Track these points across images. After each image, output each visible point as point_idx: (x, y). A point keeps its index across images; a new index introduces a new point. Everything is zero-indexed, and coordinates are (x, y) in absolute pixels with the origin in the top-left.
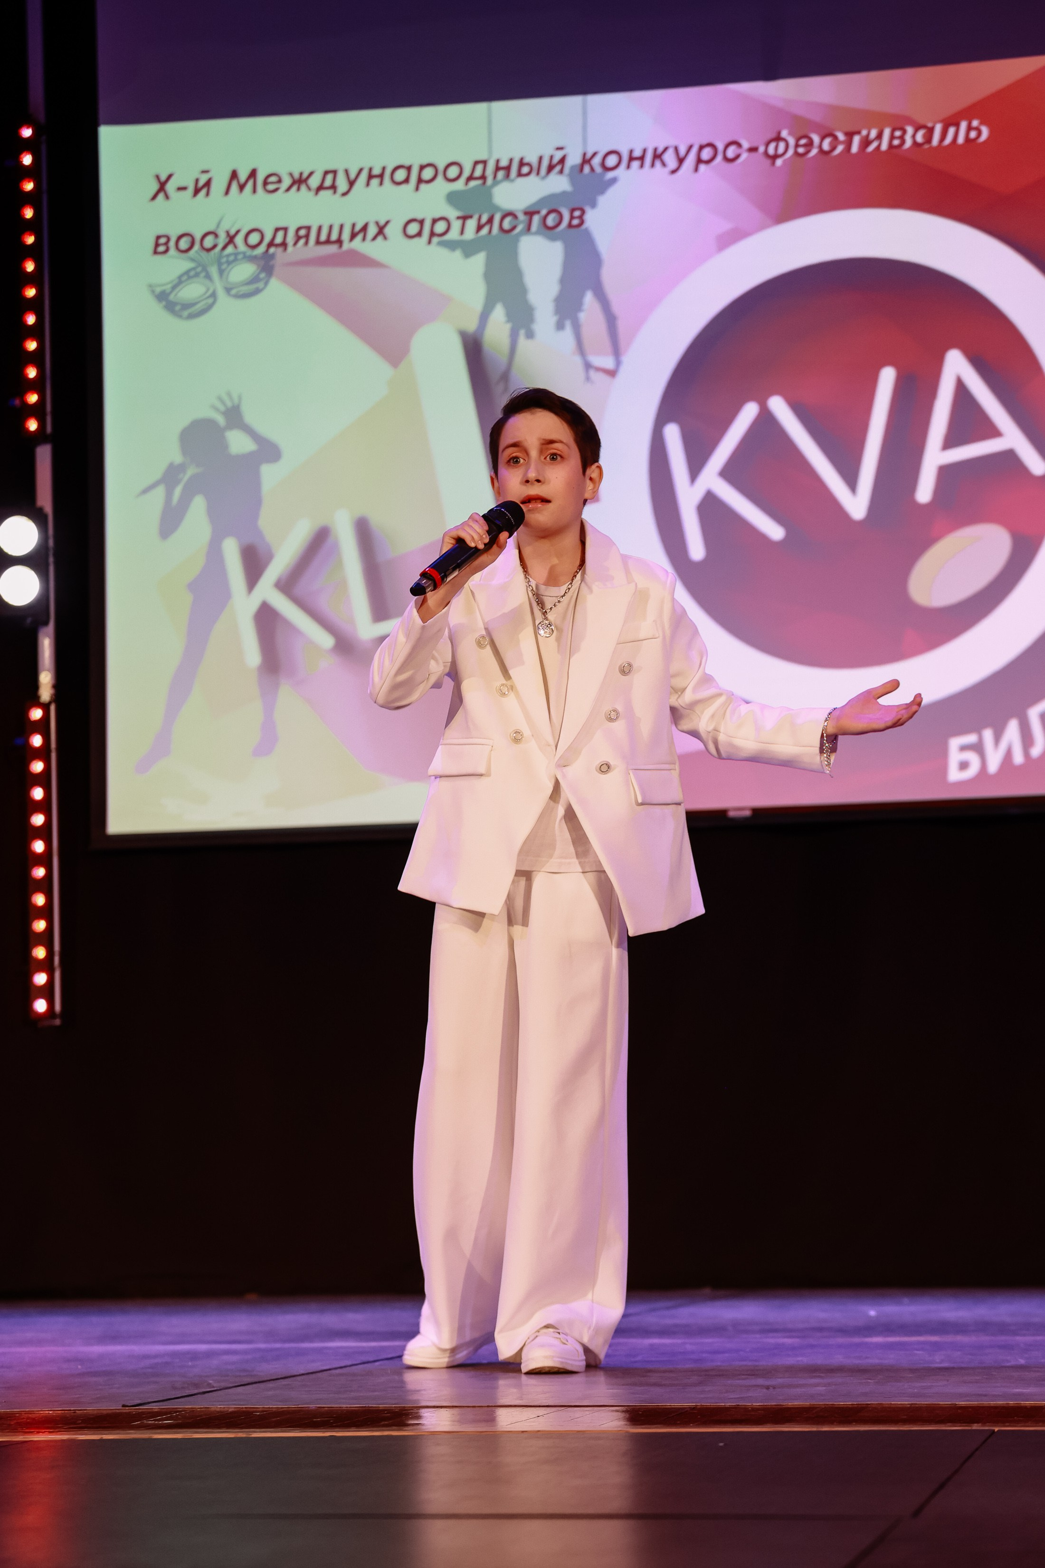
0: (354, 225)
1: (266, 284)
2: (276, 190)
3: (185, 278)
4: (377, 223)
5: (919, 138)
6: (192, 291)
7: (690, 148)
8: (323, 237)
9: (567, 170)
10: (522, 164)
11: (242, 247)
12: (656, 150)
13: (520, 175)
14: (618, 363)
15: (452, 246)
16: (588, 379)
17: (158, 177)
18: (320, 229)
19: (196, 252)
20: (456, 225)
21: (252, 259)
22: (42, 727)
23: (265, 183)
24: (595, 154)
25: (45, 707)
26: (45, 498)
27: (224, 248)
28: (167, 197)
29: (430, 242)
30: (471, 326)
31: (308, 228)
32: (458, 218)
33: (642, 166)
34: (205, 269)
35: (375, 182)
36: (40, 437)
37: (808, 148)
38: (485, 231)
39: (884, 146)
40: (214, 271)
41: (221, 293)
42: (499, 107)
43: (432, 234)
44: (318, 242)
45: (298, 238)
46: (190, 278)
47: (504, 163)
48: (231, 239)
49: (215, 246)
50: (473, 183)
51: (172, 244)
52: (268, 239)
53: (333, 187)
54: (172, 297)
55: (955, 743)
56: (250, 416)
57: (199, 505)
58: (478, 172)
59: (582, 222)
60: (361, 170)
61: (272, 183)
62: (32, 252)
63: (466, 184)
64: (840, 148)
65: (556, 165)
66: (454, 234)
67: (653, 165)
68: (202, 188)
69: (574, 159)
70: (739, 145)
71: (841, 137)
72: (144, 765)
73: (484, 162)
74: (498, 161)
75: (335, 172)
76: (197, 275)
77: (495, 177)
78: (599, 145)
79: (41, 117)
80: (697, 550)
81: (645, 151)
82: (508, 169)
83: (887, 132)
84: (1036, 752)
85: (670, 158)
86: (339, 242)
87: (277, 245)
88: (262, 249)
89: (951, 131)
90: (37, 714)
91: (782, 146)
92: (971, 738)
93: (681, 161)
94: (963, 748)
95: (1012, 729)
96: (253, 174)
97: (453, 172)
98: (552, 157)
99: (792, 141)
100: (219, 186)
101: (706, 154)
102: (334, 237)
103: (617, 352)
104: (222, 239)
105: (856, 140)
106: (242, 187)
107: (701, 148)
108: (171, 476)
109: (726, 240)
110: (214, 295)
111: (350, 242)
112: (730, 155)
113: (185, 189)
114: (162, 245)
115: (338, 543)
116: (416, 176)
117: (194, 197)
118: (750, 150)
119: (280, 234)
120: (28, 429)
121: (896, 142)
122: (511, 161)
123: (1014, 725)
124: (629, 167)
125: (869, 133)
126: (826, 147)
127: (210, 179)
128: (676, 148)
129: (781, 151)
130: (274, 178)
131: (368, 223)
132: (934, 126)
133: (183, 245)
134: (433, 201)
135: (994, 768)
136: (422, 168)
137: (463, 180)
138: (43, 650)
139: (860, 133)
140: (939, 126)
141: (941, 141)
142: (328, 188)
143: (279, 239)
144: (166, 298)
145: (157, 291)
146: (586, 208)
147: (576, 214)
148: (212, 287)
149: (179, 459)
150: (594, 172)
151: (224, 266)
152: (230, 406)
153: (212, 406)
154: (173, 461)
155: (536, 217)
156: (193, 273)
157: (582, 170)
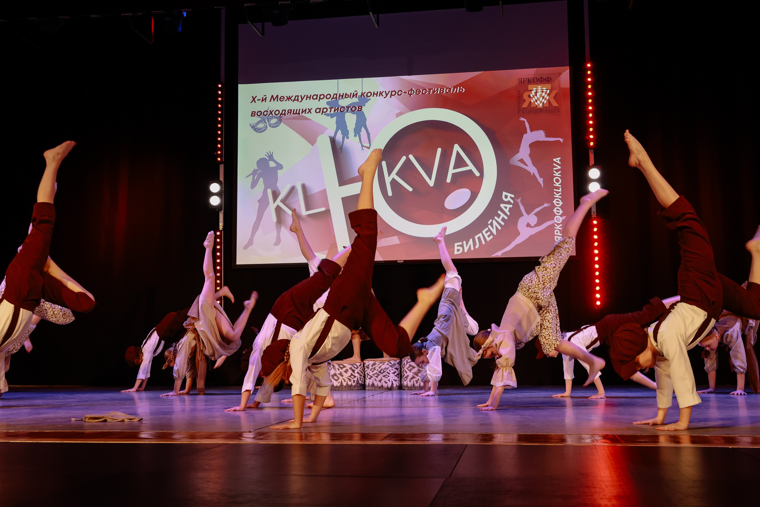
0: (303, 109)
1: (280, 124)
2: (283, 100)
3: (259, 122)
4: (309, 109)
5: (447, 91)
6: (261, 126)
7: (389, 91)
8: (295, 113)
9: (357, 97)
10: (346, 94)
11: (274, 115)
12: (380, 92)
13: (345, 97)
14: (370, 145)
15: (328, 115)
16: (362, 149)
17: (253, 97)
18: (294, 110)
19: (262, 115)
20: (329, 110)
21: (276, 118)
22: (220, 237)
23: (280, 98)
24: (365, 93)
25: (221, 232)
26: (222, 178)
27: (269, 115)
28: (255, 102)
29: (322, 114)
30: (333, 135)
31: (291, 110)
32: (329, 108)
33: (377, 96)
34: (264, 120)
35: (308, 99)
36: (221, 162)
37: (419, 93)
38: (336, 111)
39: (438, 93)
40: (267, 121)
41: (268, 126)
42: (340, 81)
43: (323, 112)
44: (293, 113)
45: (288, 112)
46: (260, 122)
47: (341, 94)
48: (271, 113)
49: (267, 114)
50: (333, 99)
51: (256, 114)
52: (281, 112)
53: (298, 100)
55: (456, 244)
56: (275, 158)
57: (261, 180)
58: (335, 97)
59: (362, 109)
60: (305, 96)
61: (282, 99)
62: (220, 116)
63: (332, 100)
64: (427, 92)
65: (354, 95)
66: (328, 112)
67: (379, 96)
69: (359, 94)
70: (402, 91)
71: (428, 90)
72: (246, 248)
73: (337, 94)
74: (340, 94)
75: (298, 96)
77: (339, 98)
78: (366, 90)
79: (224, 82)
80: (390, 194)
81: (378, 92)
82: (342, 96)
83: (439, 89)
84: (477, 247)
85: (384, 94)
86: (299, 114)
87: (283, 114)
88: (279, 115)
89: (456, 89)
90: (219, 234)
91: (412, 91)
92: (461, 243)
93: (387, 95)
94: (458, 246)
95: (471, 242)
96: (277, 96)
97: (328, 96)
98: (354, 93)
99: (415, 91)
100: (268, 99)
101: (393, 93)
102: (298, 112)
103: (370, 143)
104: (269, 112)
105: (432, 90)
106: (274, 100)
107: (392, 92)
108: (254, 173)
109: (398, 115)
110: (266, 127)
111: (302, 114)
112: (399, 94)
113: (260, 100)
114: (253, 114)
115: (297, 190)
116: (319, 97)
117: (262, 102)
118: (404, 93)
119: (284, 111)
120: (218, 160)
121: (441, 92)
122: (343, 94)
123: (471, 240)
124: (373, 96)
125: (435, 89)
126: (424, 92)
127: (266, 97)
128: (386, 92)
129: (412, 93)
130: (283, 98)
131: (306, 109)
132: (451, 88)
133: (259, 114)
134: (323, 104)
135: (466, 251)
136: (320, 95)
137: (331, 98)
138: (220, 217)
139: (432, 89)
140: (452, 88)
141: (453, 92)
142: (296, 100)
143: (283, 113)
144: (254, 128)
145: (252, 126)
146: (363, 106)
147: (360, 107)
148: (266, 125)
149: (256, 168)
150: (365, 97)
151: (269, 119)
152: (270, 155)
153: (265, 155)
154: (255, 169)
155: (349, 108)
156: (261, 121)
157: (361, 97)
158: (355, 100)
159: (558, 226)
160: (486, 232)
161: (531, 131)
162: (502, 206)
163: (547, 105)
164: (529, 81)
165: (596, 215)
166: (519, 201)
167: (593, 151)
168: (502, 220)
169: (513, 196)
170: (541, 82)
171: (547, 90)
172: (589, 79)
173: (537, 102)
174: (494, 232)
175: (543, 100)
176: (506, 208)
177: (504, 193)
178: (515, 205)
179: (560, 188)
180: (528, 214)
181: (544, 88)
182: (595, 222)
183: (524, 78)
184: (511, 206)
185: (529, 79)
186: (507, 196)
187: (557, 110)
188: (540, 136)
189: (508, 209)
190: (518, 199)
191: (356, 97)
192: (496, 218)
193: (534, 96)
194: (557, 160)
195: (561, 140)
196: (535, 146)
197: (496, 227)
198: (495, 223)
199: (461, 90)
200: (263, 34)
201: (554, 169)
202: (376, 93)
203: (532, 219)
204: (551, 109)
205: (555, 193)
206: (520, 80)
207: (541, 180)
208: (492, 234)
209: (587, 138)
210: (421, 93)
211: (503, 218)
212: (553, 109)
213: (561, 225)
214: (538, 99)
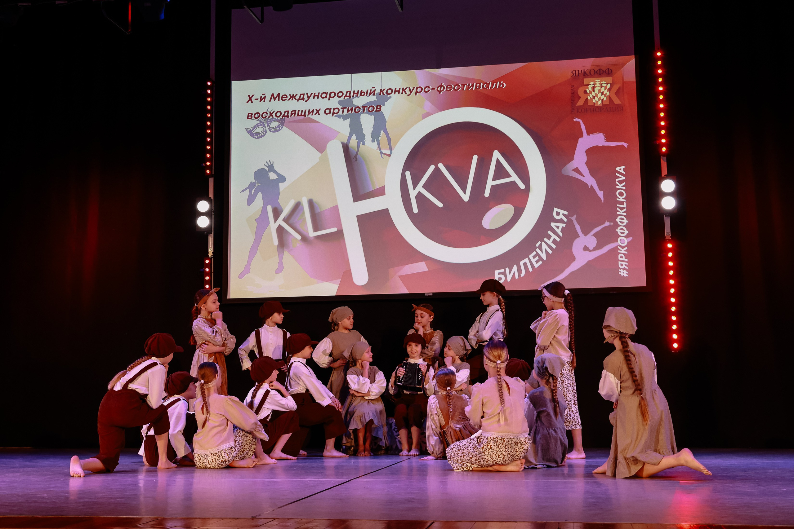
0: (309, 110)
2: (286, 99)
3: (257, 126)
4: (316, 110)
5: (485, 87)
6: (259, 130)
8: (300, 114)
10: (362, 92)
11: (275, 117)
12: (403, 88)
13: (361, 95)
14: (391, 152)
15: (340, 117)
16: (382, 157)
17: (249, 96)
18: (299, 111)
19: (261, 118)
20: (341, 110)
21: (277, 120)
22: (209, 266)
23: (282, 97)
24: (384, 89)
25: (210, 259)
26: (211, 195)
27: (269, 117)
28: (252, 102)
29: (333, 115)
30: (345, 141)
32: (341, 108)
33: (399, 93)
35: (316, 97)
36: (210, 175)
37: (450, 89)
38: (350, 112)
39: (474, 89)
42: (354, 75)
43: (334, 113)
44: (298, 115)
45: (292, 114)
47: (356, 92)
48: (271, 114)
49: (266, 116)
50: (346, 98)
51: (253, 116)
52: (283, 114)
53: (303, 99)
54: (252, 132)
55: (497, 272)
56: (276, 168)
57: (260, 195)
58: (348, 95)
59: (380, 110)
60: (312, 94)
61: (284, 98)
62: (209, 119)
63: (344, 98)
64: (460, 89)
65: (372, 93)
66: (340, 113)
67: (402, 93)
68: (263, 99)
69: (378, 91)
70: (429, 88)
71: (461, 86)
72: (241, 276)
73: (350, 92)
74: (354, 91)
75: (304, 94)
76: (261, 125)
77: (353, 96)
78: (386, 87)
79: (214, 79)
80: (415, 210)
81: (400, 89)
82: (357, 94)
83: (475, 84)
84: (522, 275)
85: (408, 91)
86: (305, 115)
87: (286, 116)
88: (281, 117)
89: (495, 84)
90: (207, 262)
91: (442, 87)
92: (502, 270)
93: (411, 92)
94: (499, 274)
95: (515, 268)
96: (279, 95)
97: (340, 94)
98: (371, 90)
99: (445, 87)
100: (268, 99)
101: (419, 90)
102: (303, 114)
103: (391, 150)
104: (269, 114)
105: (465, 86)
106: (275, 99)
107: (417, 88)
108: (251, 186)
109: (425, 116)
110: (266, 131)
111: (308, 115)
112: (426, 90)
113: (257, 99)
114: (250, 116)
115: (303, 208)
116: (329, 96)
117: (260, 102)
118: (432, 89)
119: (286, 113)
120: (207, 173)
121: (478, 87)
122: (358, 91)
123: (515, 267)
124: (395, 93)
125: (469, 84)
126: (456, 88)
127: (265, 96)
128: (409, 88)
129: (442, 89)
130: (285, 96)
131: (314, 110)
132: (489, 83)
133: (256, 116)
134: (334, 103)
135: (509, 280)
136: (331, 93)
137: (343, 97)
138: (210, 242)
139: (466, 84)
140: (491, 83)
141: (491, 87)
142: (301, 99)
143: (286, 114)
144: (251, 132)
145: (248, 130)
146: (381, 105)
147: (378, 107)
148: (265, 129)
149: (254, 181)
150: (384, 94)
151: (269, 123)
152: (270, 164)
153: (264, 165)
154: (252, 182)
155: (366, 108)
156: (259, 125)
157: (380, 94)
158: (373, 98)
159: (623, 250)
160: (534, 257)
161: (588, 134)
162: (553, 225)
163: (608, 103)
164: (585, 74)
165: (670, 237)
166: (574, 218)
167: (665, 158)
168: (553, 242)
169: (566, 213)
170: (600, 74)
171: (607, 84)
172: (660, 71)
173: (594, 99)
174: (544, 256)
175: (603, 96)
176: (558, 227)
177: (556, 210)
178: (569, 223)
179: (625, 203)
180: (585, 235)
181: (603, 82)
182: (670, 246)
183: (578, 71)
184: (564, 225)
185: (585, 71)
186: (560, 213)
187: (620, 108)
188: (599, 140)
189: (560, 228)
190: (572, 217)
191: (374, 95)
192: (546, 239)
193: (590, 92)
194: (621, 169)
195: (625, 145)
196: (592, 152)
197: (546, 250)
198: (544, 246)
199: (501, 86)
200: (262, 21)
201: (617, 180)
202: (397, 89)
203: (591, 240)
204: (613, 108)
205: (618, 209)
206: (574, 72)
207: (600, 194)
208: (541, 259)
209: (658, 142)
210: (453, 89)
211: (554, 239)
212: (615, 108)
213: (626, 248)
214: (597, 95)
